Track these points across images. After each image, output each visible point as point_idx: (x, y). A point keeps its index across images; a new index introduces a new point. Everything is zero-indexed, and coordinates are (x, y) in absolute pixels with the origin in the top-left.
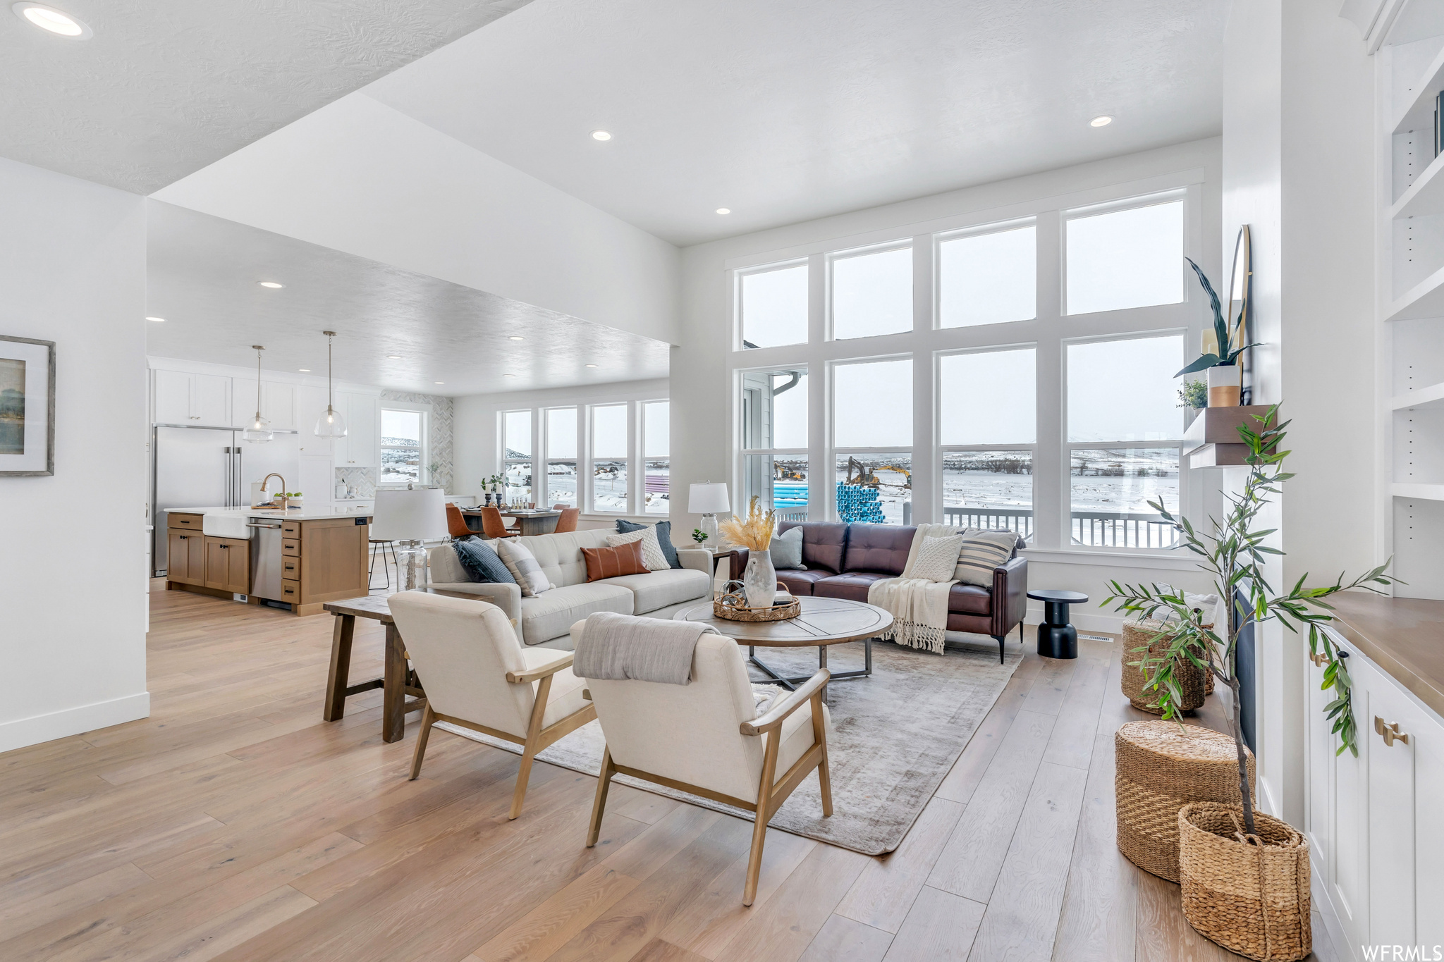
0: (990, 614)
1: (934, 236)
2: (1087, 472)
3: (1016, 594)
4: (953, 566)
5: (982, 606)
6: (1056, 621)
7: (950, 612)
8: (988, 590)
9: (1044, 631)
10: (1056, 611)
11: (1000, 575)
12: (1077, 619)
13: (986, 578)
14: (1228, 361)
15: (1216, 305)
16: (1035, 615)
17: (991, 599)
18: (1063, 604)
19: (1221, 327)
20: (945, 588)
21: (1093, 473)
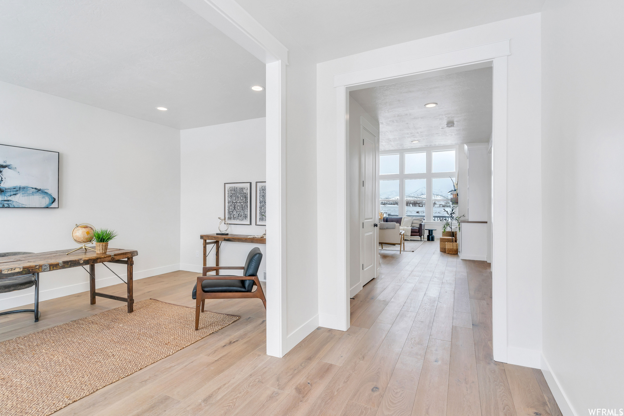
0: (419, 232)
1: (404, 153)
2: (436, 206)
3: (423, 229)
4: (411, 224)
5: (417, 231)
6: (431, 234)
7: (411, 232)
8: (418, 228)
9: (428, 236)
10: (430, 232)
11: (421, 225)
12: (435, 234)
13: (418, 226)
14: (455, 190)
15: (453, 183)
16: (426, 233)
17: (419, 229)
18: (432, 230)
19: (454, 186)
20: (410, 228)
21: (438, 206)
